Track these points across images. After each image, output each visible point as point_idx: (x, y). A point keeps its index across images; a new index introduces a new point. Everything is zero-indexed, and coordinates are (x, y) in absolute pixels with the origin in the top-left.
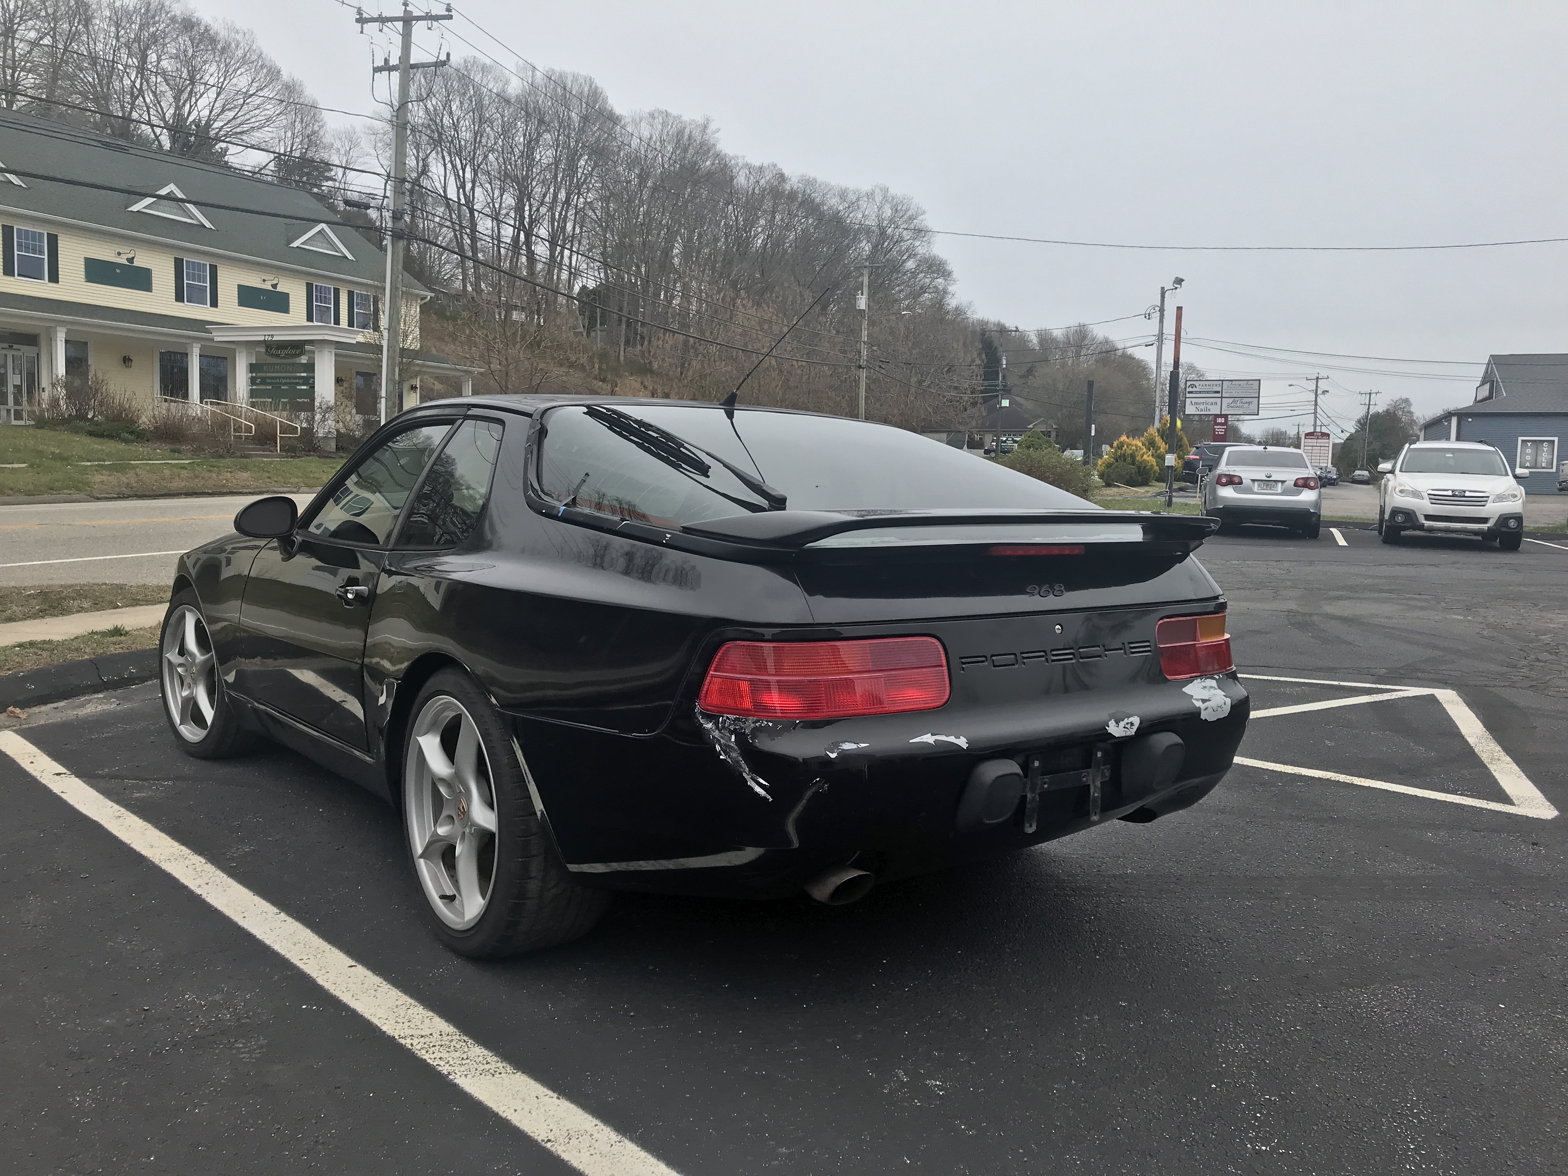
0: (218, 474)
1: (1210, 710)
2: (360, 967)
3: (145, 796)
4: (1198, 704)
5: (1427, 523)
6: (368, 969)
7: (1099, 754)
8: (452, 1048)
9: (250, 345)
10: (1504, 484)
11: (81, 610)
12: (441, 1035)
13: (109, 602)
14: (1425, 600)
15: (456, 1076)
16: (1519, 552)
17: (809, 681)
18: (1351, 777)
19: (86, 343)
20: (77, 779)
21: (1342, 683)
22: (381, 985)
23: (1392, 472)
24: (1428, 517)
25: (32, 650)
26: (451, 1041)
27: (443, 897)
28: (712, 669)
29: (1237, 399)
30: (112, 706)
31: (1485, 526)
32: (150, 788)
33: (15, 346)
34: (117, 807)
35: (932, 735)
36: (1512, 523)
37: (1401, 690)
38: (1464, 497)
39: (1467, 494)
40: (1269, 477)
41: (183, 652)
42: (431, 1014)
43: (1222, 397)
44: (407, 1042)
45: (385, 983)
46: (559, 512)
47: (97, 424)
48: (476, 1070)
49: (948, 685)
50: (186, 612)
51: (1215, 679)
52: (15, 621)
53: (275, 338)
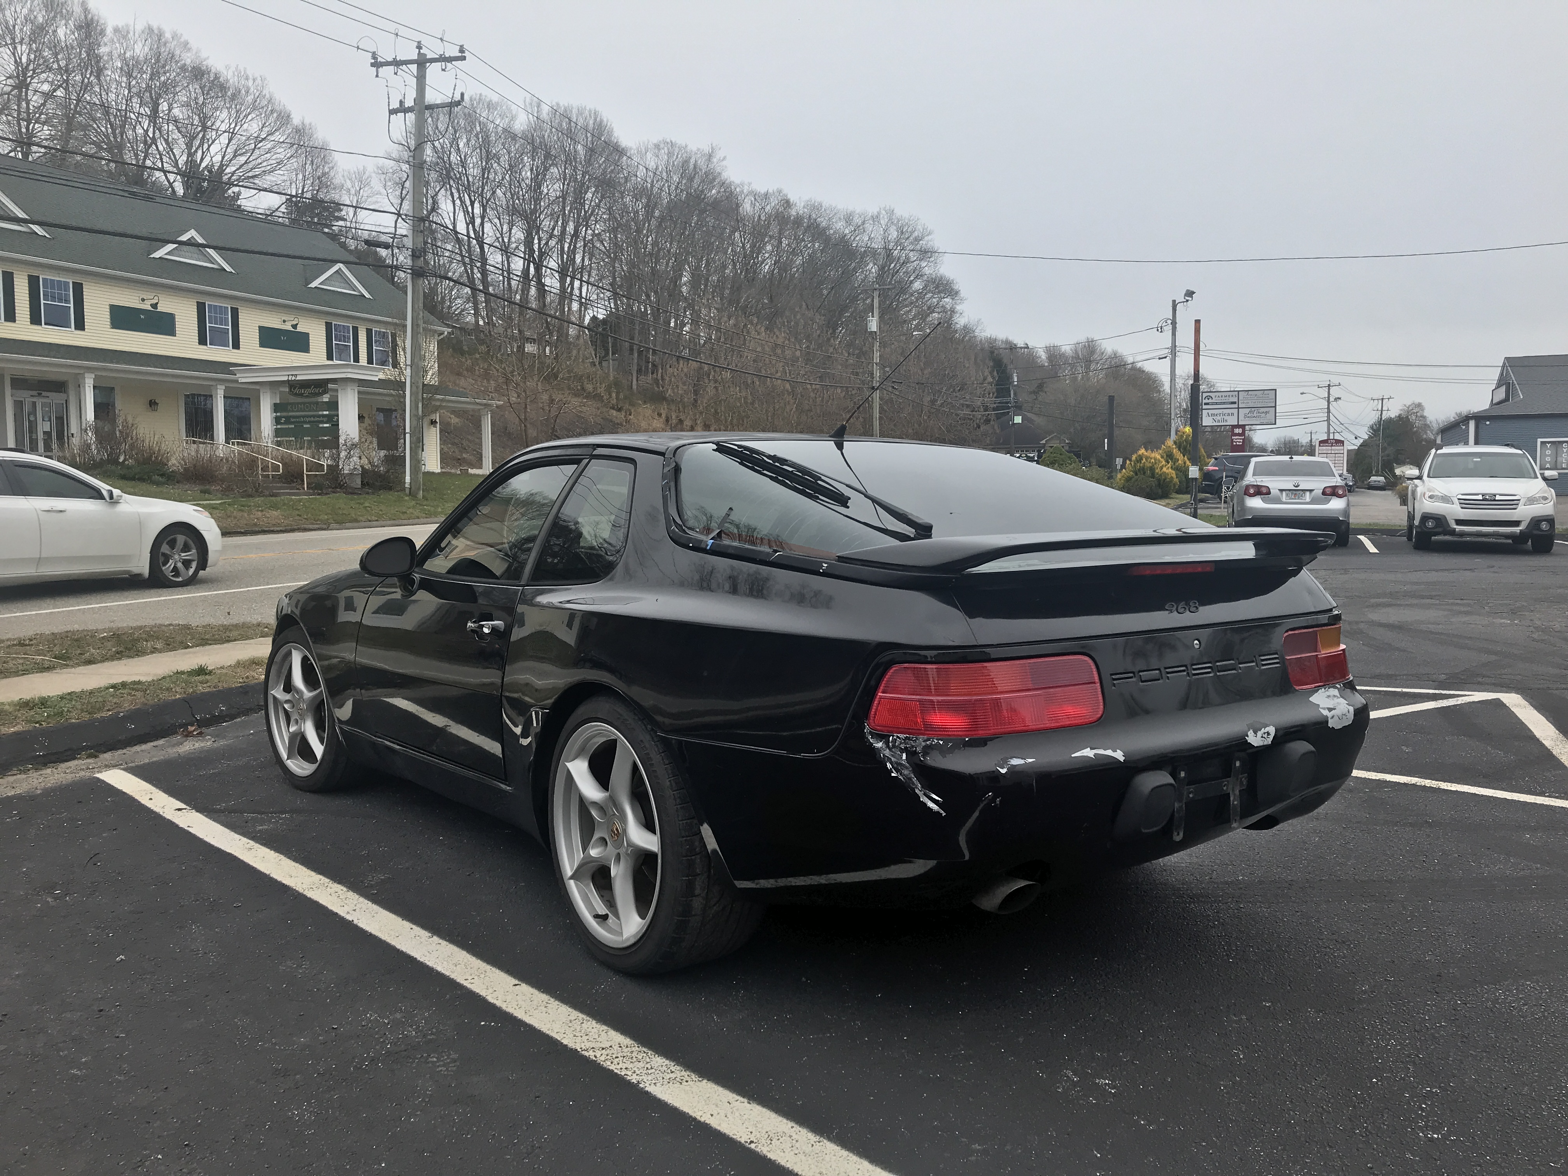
0: (250, 513)
1: (1336, 718)
2: (524, 985)
3: (267, 829)
4: (1325, 713)
5: (1459, 528)
6: (533, 987)
7: (1238, 764)
8: (635, 1059)
9: (273, 385)
10: (1535, 487)
11: (154, 650)
12: (620, 1047)
13: (180, 643)
14: (1469, 605)
15: (646, 1085)
16: (1553, 555)
17: (976, 700)
18: (1437, 782)
19: (113, 389)
20: (198, 814)
21: (1405, 690)
22: (549, 1002)
23: (1420, 478)
24: (1459, 522)
25: (126, 691)
26: (632, 1052)
27: (597, 916)
28: (881, 690)
29: (1253, 409)
30: (208, 744)
31: (1517, 530)
32: (270, 822)
33: (44, 394)
34: (245, 840)
35: (1091, 749)
36: (1544, 526)
37: (1466, 695)
38: (1495, 500)
39: (1498, 498)
40: (1297, 487)
41: (289, 687)
42: (605, 1028)
43: (1238, 408)
44: (590, 1054)
45: (552, 1000)
46: (707, 545)
47: (129, 467)
48: (663, 1078)
49: (1101, 701)
50: (293, 650)
51: (1337, 688)
52: (95, 663)
53: (299, 378)
